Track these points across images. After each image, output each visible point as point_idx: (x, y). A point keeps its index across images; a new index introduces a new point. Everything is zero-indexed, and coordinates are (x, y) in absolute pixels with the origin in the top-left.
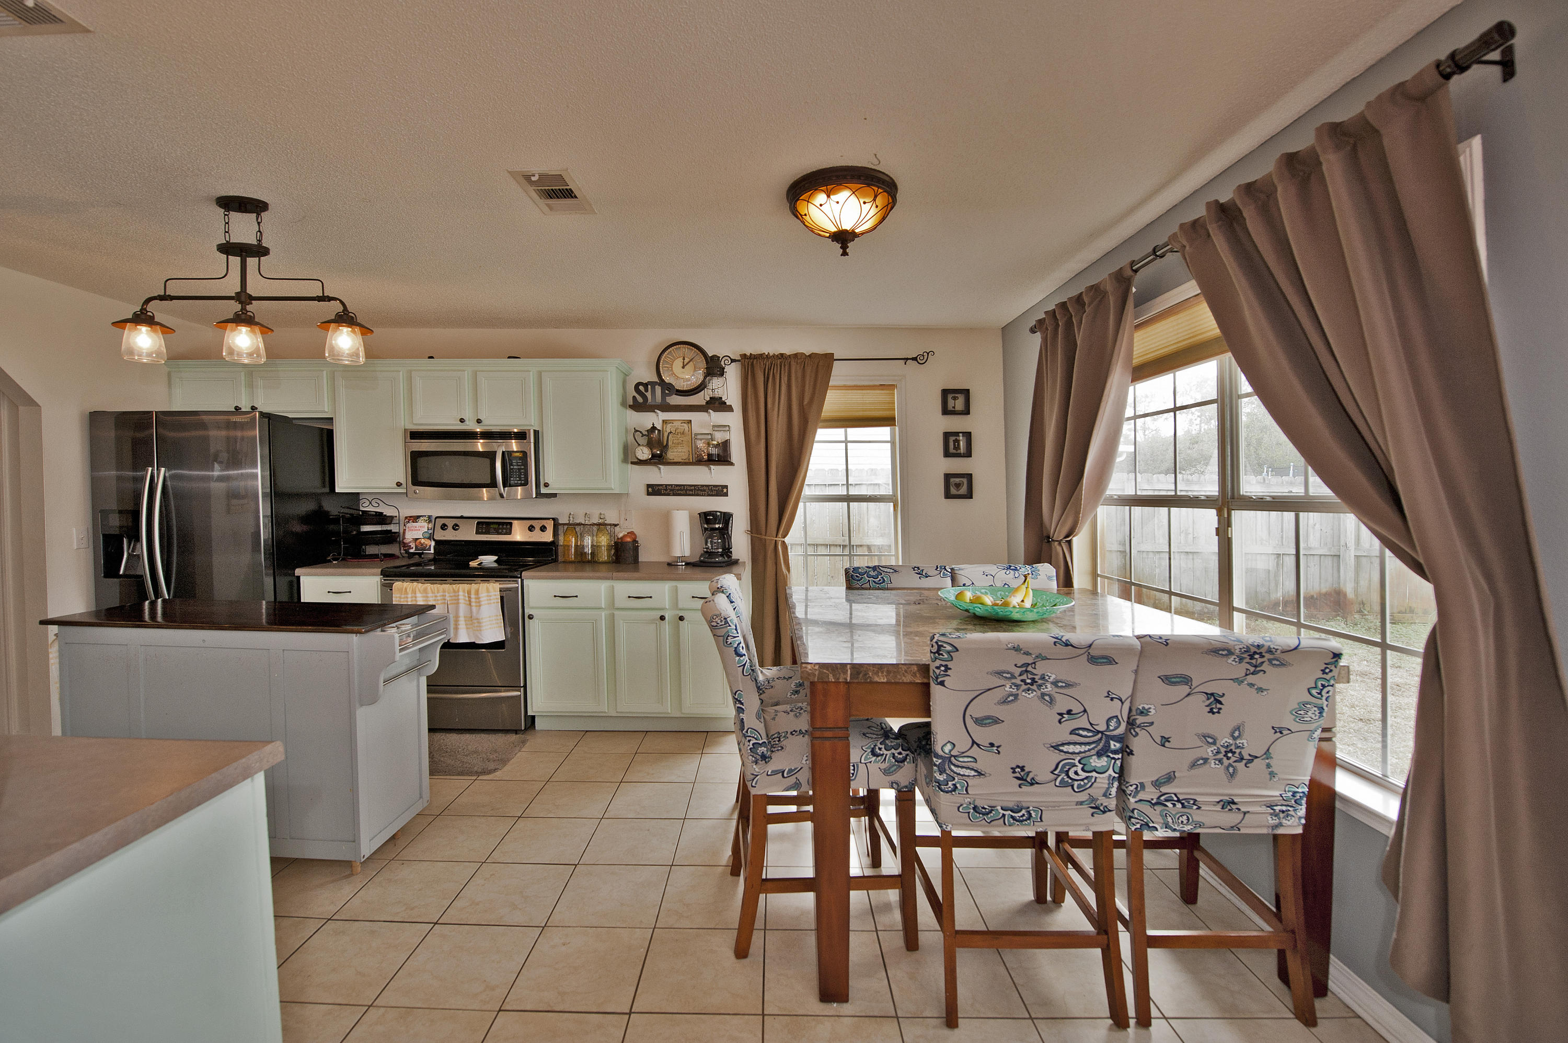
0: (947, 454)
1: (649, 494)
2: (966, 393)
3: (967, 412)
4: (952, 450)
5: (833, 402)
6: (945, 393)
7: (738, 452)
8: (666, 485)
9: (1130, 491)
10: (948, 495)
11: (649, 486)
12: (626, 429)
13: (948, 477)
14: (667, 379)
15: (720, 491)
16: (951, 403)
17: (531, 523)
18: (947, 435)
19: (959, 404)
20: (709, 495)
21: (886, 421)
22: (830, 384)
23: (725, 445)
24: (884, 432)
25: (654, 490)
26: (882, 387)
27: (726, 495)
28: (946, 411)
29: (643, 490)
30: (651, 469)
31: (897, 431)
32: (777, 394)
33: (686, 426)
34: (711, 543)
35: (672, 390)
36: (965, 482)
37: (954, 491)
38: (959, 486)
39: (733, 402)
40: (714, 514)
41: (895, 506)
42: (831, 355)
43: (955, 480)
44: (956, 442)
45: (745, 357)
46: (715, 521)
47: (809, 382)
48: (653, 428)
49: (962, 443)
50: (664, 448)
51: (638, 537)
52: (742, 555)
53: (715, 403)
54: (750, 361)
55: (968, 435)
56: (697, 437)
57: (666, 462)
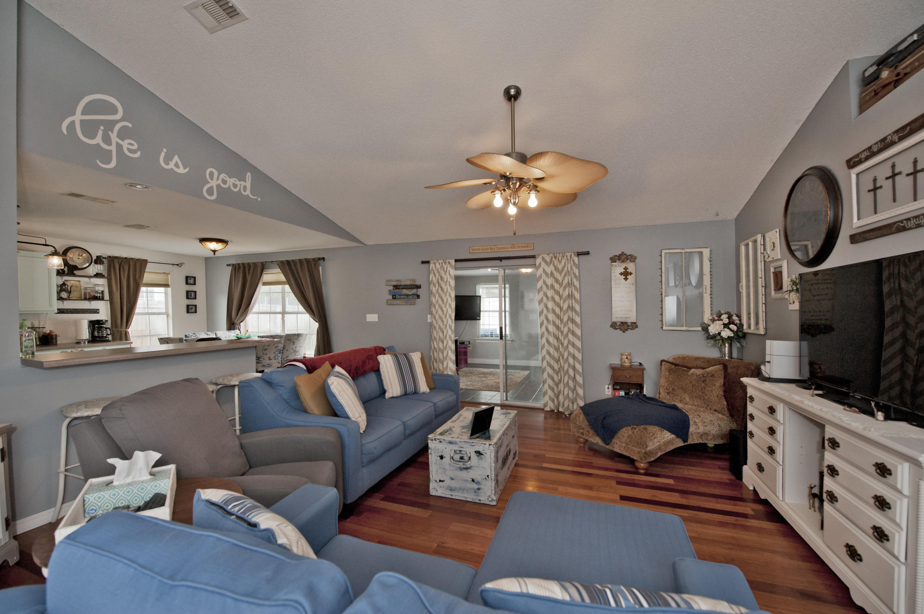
0: (187, 298)
1: (59, 313)
2: (195, 278)
3: (195, 284)
4: (190, 297)
5: (147, 277)
6: (187, 278)
7: (107, 296)
8: (67, 309)
10: (188, 312)
11: (59, 309)
12: (57, 285)
13: (188, 306)
14: (71, 263)
15: (95, 311)
16: (189, 281)
18: (187, 292)
19: (192, 281)
20: (90, 313)
21: (166, 285)
22: (146, 270)
23: (103, 292)
24: (162, 289)
25: (61, 311)
26: (164, 273)
27: (98, 313)
28: (187, 283)
29: (56, 311)
30: (60, 302)
31: (169, 289)
32: (124, 273)
33: (77, 283)
34: (98, 333)
35: (76, 268)
36: (194, 308)
37: (190, 311)
38: (191, 309)
39: (106, 276)
40: (102, 321)
41: (167, 316)
42: (147, 260)
43: (190, 307)
44: (191, 294)
45: (110, 257)
46: (102, 324)
47: (138, 270)
48: (64, 284)
49: (193, 294)
50: (70, 292)
51: (56, 332)
52: (110, 337)
53: (98, 275)
54: (112, 259)
55: (195, 292)
56: (86, 288)
57: (69, 299)
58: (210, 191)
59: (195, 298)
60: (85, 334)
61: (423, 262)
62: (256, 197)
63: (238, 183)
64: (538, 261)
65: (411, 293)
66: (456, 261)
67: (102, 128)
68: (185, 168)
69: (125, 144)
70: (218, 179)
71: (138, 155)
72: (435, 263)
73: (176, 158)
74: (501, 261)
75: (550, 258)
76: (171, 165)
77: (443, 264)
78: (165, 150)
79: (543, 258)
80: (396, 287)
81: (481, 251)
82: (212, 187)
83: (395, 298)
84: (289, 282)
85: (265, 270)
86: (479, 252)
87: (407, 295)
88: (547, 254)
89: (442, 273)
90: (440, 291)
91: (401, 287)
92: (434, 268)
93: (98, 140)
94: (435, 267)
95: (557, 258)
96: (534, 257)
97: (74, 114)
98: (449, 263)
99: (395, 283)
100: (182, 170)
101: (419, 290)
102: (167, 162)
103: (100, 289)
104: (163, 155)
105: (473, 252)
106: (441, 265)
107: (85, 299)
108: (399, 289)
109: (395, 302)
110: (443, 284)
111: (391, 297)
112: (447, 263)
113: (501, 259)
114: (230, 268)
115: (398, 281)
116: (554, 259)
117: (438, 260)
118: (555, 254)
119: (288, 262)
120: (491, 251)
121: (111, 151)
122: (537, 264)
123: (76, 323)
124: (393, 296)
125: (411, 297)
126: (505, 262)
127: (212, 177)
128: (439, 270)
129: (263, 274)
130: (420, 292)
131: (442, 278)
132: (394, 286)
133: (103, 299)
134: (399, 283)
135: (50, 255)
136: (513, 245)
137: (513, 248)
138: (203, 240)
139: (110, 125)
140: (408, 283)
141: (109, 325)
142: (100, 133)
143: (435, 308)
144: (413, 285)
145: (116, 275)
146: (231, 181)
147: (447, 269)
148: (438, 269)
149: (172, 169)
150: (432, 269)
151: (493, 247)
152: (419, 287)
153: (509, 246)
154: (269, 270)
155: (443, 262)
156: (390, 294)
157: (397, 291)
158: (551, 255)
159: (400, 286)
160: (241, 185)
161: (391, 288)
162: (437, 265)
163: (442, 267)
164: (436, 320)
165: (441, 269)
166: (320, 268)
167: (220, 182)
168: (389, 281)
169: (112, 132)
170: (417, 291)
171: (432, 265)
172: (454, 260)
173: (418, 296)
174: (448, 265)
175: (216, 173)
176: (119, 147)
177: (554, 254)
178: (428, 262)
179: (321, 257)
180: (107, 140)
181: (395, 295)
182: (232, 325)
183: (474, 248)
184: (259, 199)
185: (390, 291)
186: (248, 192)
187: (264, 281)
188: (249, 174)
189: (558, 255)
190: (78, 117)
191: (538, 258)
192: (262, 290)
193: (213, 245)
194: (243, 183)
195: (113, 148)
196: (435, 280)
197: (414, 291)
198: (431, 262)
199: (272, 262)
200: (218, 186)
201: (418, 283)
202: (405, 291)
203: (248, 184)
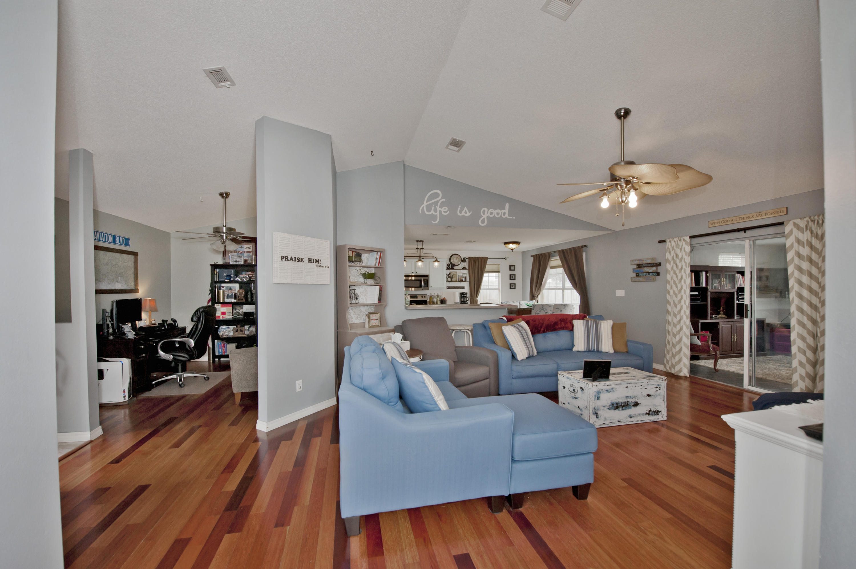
0: (510, 279)
1: (447, 289)
2: (515, 266)
3: (515, 270)
4: (511, 278)
5: (488, 268)
6: (510, 266)
7: (468, 280)
8: (452, 287)
9: (549, 287)
10: (510, 288)
11: (447, 287)
12: (446, 274)
13: (510, 284)
14: (453, 263)
15: (463, 288)
16: (511, 268)
17: (422, 296)
18: (510, 275)
19: (513, 268)
20: (461, 289)
21: (498, 272)
22: (487, 264)
23: (466, 278)
24: (496, 274)
25: (449, 288)
26: (497, 264)
27: (464, 289)
28: (510, 270)
29: (446, 288)
30: (448, 283)
31: (500, 274)
32: (476, 266)
33: (455, 273)
34: (463, 299)
35: (454, 265)
36: (514, 285)
37: (512, 287)
38: (512, 286)
39: (467, 268)
40: (464, 293)
41: (499, 291)
42: (487, 257)
43: (512, 285)
44: (512, 276)
45: (469, 258)
46: (465, 295)
47: (483, 264)
48: (450, 274)
49: (514, 276)
50: (452, 278)
51: (446, 298)
52: (469, 302)
53: (464, 268)
54: (470, 259)
55: (515, 275)
56: (459, 275)
57: (451, 281)
58: (483, 222)
59: (515, 279)
60: (458, 300)
61: (660, 242)
62: (512, 217)
63: (500, 212)
64: (788, 228)
65: (651, 271)
66: (691, 237)
67: (434, 206)
68: (469, 212)
69: (442, 210)
70: (487, 213)
71: (448, 212)
72: (670, 242)
73: (466, 209)
74: (745, 232)
75: (806, 223)
76: (463, 213)
77: (679, 242)
78: (460, 206)
79: (795, 224)
80: (639, 266)
81: (721, 224)
82: (484, 219)
83: (638, 276)
84: (563, 266)
85: (550, 258)
86: (719, 225)
87: (648, 273)
88: (801, 219)
89: (678, 251)
90: (675, 268)
91: (643, 266)
92: (669, 247)
93: (432, 212)
94: (671, 245)
95: (816, 221)
96: (782, 223)
97: (423, 204)
98: (684, 240)
99: (638, 263)
100: (468, 214)
101: (659, 267)
102: (461, 212)
103: (465, 275)
104: (459, 209)
105: (712, 226)
106: (676, 242)
107: (459, 281)
108: (641, 267)
109: (638, 279)
110: (678, 261)
111: (634, 275)
112: (682, 241)
113: (745, 230)
114: (532, 258)
115: (640, 260)
116: (811, 223)
117: (673, 238)
118: (812, 218)
119: (563, 250)
120: (732, 222)
121: (437, 215)
122: (786, 232)
123: (454, 294)
124: (636, 274)
125: (651, 274)
126: (749, 233)
127: (484, 214)
128: (675, 248)
129: (550, 261)
130: (660, 269)
131: (677, 256)
132: (638, 265)
133: (465, 281)
134: (641, 262)
135: (434, 261)
136: (760, 212)
137: (759, 215)
138: (506, 243)
139: (436, 203)
140: (649, 261)
141: (468, 295)
142: (433, 208)
143: (669, 284)
144: (654, 263)
145: (472, 267)
146: (495, 212)
147: (682, 246)
148: (673, 247)
149: (463, 215)
150: (668, 248)
151: (735, 218)
152: (659, 265)
153: (755, 215)
154: (555, 257)
155: (678, 240)
156: (633, 273)
157: (639, 269)
158: (806, 219)
159: (642, 264)
160: (502, 212)
161: (635, 267)
162: (673, 243)
163: (678, 245)
164: (671, 296)
165: (676, 247)
166: (584, 254)
167: (489, 214)
168: (633, 260)
169: (437, 206)
170: (657, 269)
171: (668, 243)
172: (689, 237)
173: (658, 274)
174: (684, 243)
175: (486, 210)
176: (440, 211)
177: (810, 217)
178: (664, 241)
179: (583, 245)
180: (435, 211)
181: (638, 273)
182: (533, 297)
183: (712, 222)
184: (514, 218)
185: (633, 269)
186: (507, 215)
187: (551, 266)
188: (507, 204)
189: (816, 217)
190: (425, 204)
191: (787, 224)
192: (550, 272)
193: (511, 246)
194: (503, 211)
195: (438, 213)
196: (670, 258)
197: (654, 269)
198: (667, 241)
199: (554, 252)
200: (488, 217)
201: (658, 261)
202: (646, 270)
203: (507, 211)
